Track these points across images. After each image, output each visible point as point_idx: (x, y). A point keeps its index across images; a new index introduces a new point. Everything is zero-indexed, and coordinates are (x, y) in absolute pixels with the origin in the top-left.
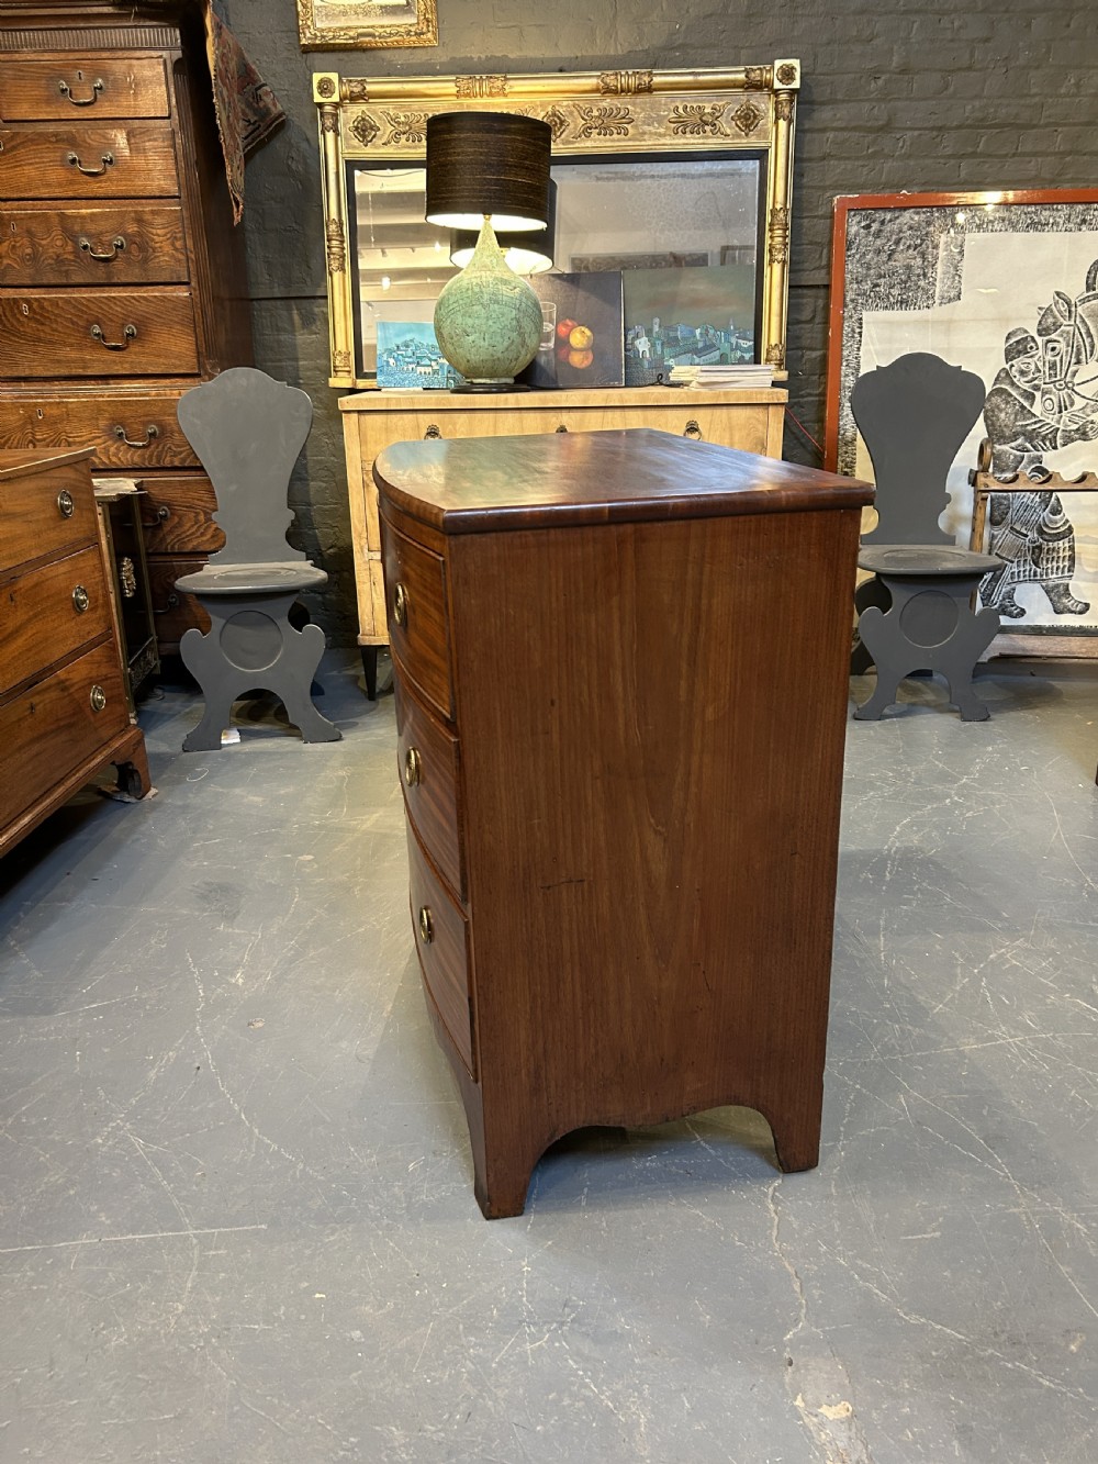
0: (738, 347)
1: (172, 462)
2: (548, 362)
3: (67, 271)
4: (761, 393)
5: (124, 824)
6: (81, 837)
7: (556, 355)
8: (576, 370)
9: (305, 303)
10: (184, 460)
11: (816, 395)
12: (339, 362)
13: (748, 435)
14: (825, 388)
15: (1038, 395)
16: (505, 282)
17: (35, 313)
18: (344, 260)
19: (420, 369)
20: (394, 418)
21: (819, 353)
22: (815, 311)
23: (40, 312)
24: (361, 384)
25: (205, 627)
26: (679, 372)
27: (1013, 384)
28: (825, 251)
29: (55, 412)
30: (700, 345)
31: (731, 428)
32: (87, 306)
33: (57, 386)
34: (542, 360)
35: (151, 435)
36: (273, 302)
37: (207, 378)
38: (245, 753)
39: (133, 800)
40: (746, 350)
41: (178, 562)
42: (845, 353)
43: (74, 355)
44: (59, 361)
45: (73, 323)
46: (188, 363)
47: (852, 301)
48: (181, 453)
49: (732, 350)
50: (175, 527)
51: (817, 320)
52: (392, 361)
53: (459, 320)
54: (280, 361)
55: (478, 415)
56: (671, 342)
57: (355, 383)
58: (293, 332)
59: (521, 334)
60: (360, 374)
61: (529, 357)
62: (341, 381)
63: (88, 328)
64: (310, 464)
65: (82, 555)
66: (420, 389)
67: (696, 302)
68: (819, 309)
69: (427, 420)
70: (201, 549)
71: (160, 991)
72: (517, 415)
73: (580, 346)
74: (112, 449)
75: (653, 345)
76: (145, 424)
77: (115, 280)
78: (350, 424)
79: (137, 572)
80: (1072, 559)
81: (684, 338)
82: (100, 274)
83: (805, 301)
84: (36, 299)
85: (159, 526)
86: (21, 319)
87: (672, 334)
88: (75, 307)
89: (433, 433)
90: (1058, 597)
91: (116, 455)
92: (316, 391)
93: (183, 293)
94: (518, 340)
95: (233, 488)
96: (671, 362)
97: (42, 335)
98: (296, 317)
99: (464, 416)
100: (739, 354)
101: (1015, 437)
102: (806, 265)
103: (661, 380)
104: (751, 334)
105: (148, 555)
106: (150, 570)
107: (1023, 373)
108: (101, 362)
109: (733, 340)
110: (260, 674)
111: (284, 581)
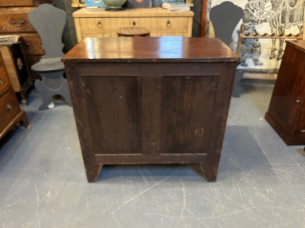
1: (29, 30)
4: (187, 13)
5: (22, 137)
8: (138, 3)
13: (183, 25)
14: (202, 8)
15: (255, 10)
24: (81, 5)
25: (41, 79)
26: (165, 5)
27: (249, 8)
31: (179, 23)
35: (22, 23)
37: (36, 6)
38: (56, 110)
39: (24, 128)
41: (34, 58)
46: (30, 3)
48: (31, 28)
50: (32, 48)
55: (112, 19)
57: (79, 6)
61: (125, 1)
62: (75, 5)
66: (97, 7)
69: (98, 20)
70: (40, 54)
72: (122, 19)
76: (20, 20)
80: (260, 53)
85: (28, 48)
89: (99, 23)
90: (256, 62)
91: (13, 28)
95: (46, 38)
99: (108, 19)
101: (248, 21)
105: (26, 56)
106: (27, 60)
107: (252, 5)
108: (5, 3)
110: (57, 91)
111: (62, 66)
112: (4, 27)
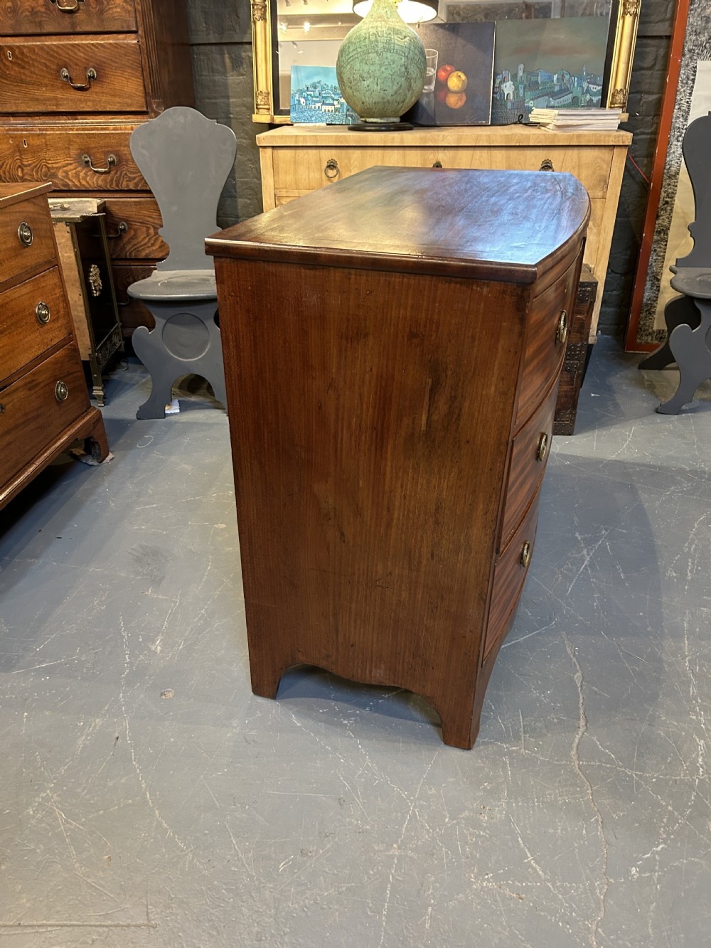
0: (588, 91)
1: (128, 186)
2: (429, 102)
3: (40, 22)
4: (609, 136)
5: (86, 486)
6: (53, 495)
7: (436, 97)
8: (451, 110)
9: (234, 48)
10: (137, 185)
11: (648, 134)
12: (260, 100)
13: (594, 173)
14: (657, 128)
16: (397, 32)
17: (17, 58)
18: (265, 11)
19: (324, 107)
20: (301, 152)
21: (655, 97)
22: (656, 59)
23: (21, 57)
24: (277, 119)
25: (151, 326)
26: (538, 114)
28: (670, 6)
29: (37, 142)
30: (557, 89)
31: (580, 167)
32: (57, 53)
33: (37, 120)
34: (424, 101)
35: (110, 163)
36: (209, 47)
37: (153, 115)
38: (183, 423)
39: (95, 463)
40: (595, 94)
41: (136, 267)
42: (678, 98)
43: (49, 94)
44: (37, 100)
45: (46, 66)
46: (138, 103)
47: (690, 51)
48: (134, 178)
49: (583, 94)
50: (132, 238)
51: (657, 67)
52: (302, 100)
53: (357, 66)
54: (215, 98)
55: (369, 152)
56: (532, 86)
57: (273, 119)
58: (225, 73)
59: (408, 79)
60: (277, 111)
61: (413, 100)
62: (262, 117)
63: (59, 71)
64: (238, 184)
65: (43, 276)
66: (324, 124)
67: (556, 51)
68: (660, 58)
69: (327, 155)
70: (152, 256)
71: (96, 653)
72: (401, 152)
73: (456, 89)
74: (82, 174)
75: (516, 89)
76: (106, 154)
77: (78, 29)
78: (265, 156)
79: (103, 275)
81: (544, 83)
82: (65, 24)
83: (648, 50)
84: (18, 47)
85: (120, 238)
86: (7, 63)
87: (533, 79)
88: (48, 53)
89: (332, 166)
91: (84, 178)
92: (243, 124)
93: (132, 40)
94: (405, 84)
95: (175, 208)
96: (531, 104)
97: (23, 77)
98: (227, 60)
99: (358, 152)
100: (588, 97)
102: (653, 18)
103: (522, 120)
104: (600, 80)
105: (112, 260)
106: (114, 271)
108: (70, 100)
109: (585, 85)
110: (193, 363)
111: (211, 290)
112: (60, 174)
